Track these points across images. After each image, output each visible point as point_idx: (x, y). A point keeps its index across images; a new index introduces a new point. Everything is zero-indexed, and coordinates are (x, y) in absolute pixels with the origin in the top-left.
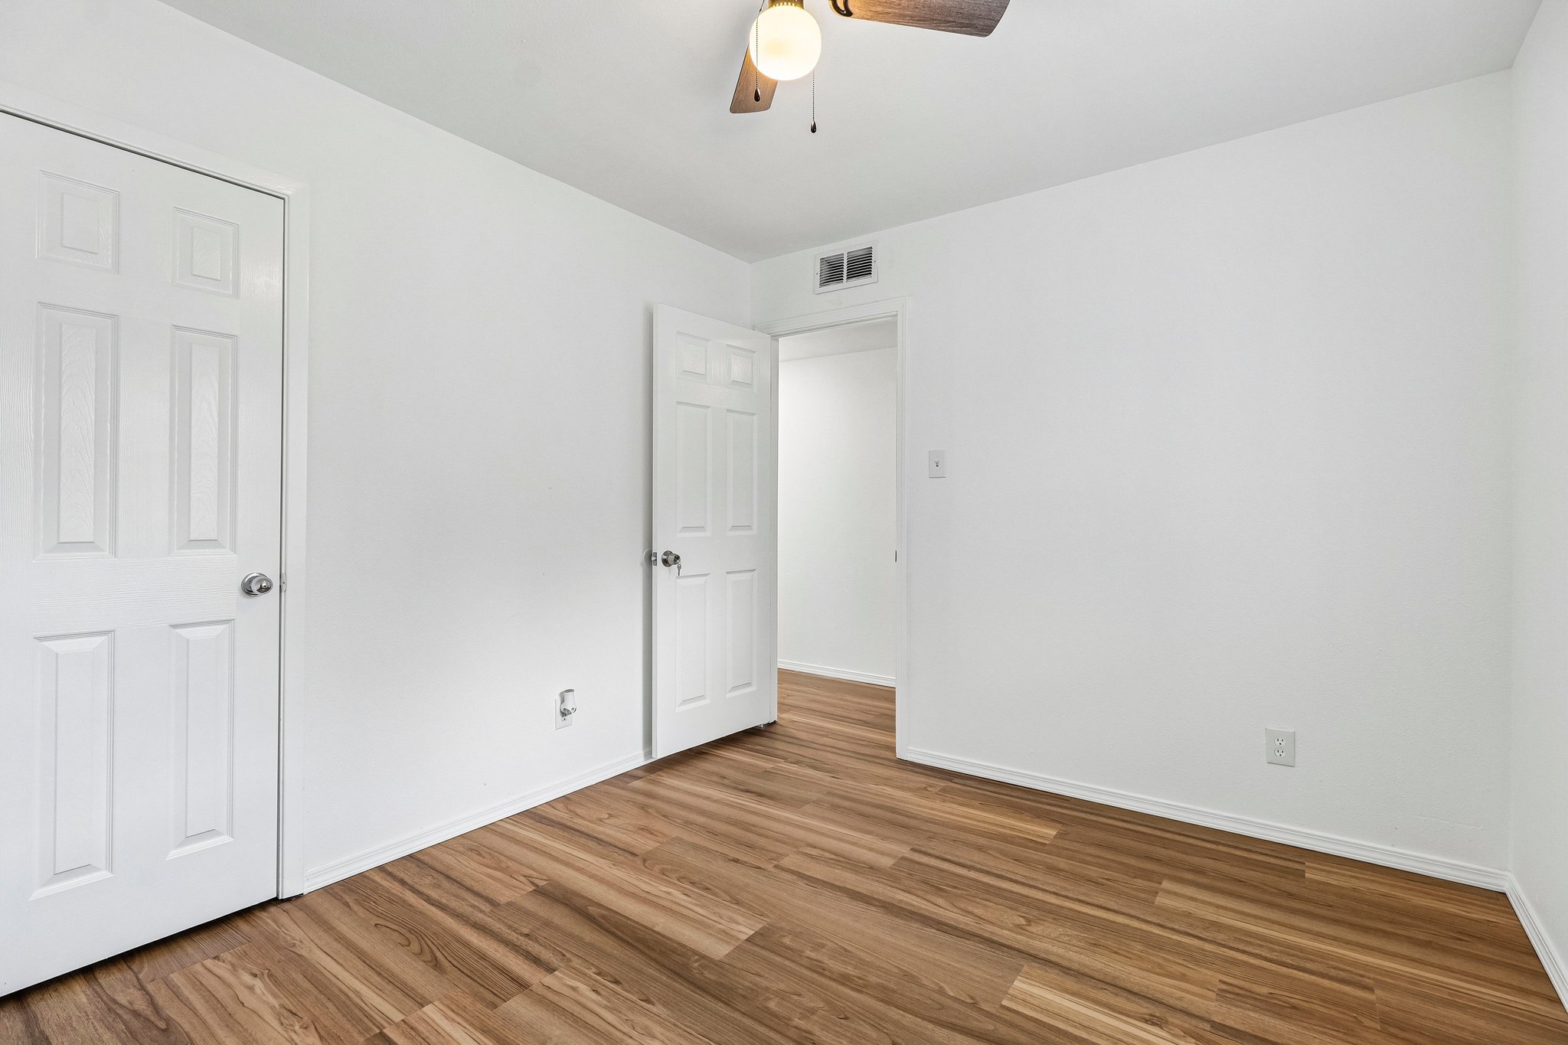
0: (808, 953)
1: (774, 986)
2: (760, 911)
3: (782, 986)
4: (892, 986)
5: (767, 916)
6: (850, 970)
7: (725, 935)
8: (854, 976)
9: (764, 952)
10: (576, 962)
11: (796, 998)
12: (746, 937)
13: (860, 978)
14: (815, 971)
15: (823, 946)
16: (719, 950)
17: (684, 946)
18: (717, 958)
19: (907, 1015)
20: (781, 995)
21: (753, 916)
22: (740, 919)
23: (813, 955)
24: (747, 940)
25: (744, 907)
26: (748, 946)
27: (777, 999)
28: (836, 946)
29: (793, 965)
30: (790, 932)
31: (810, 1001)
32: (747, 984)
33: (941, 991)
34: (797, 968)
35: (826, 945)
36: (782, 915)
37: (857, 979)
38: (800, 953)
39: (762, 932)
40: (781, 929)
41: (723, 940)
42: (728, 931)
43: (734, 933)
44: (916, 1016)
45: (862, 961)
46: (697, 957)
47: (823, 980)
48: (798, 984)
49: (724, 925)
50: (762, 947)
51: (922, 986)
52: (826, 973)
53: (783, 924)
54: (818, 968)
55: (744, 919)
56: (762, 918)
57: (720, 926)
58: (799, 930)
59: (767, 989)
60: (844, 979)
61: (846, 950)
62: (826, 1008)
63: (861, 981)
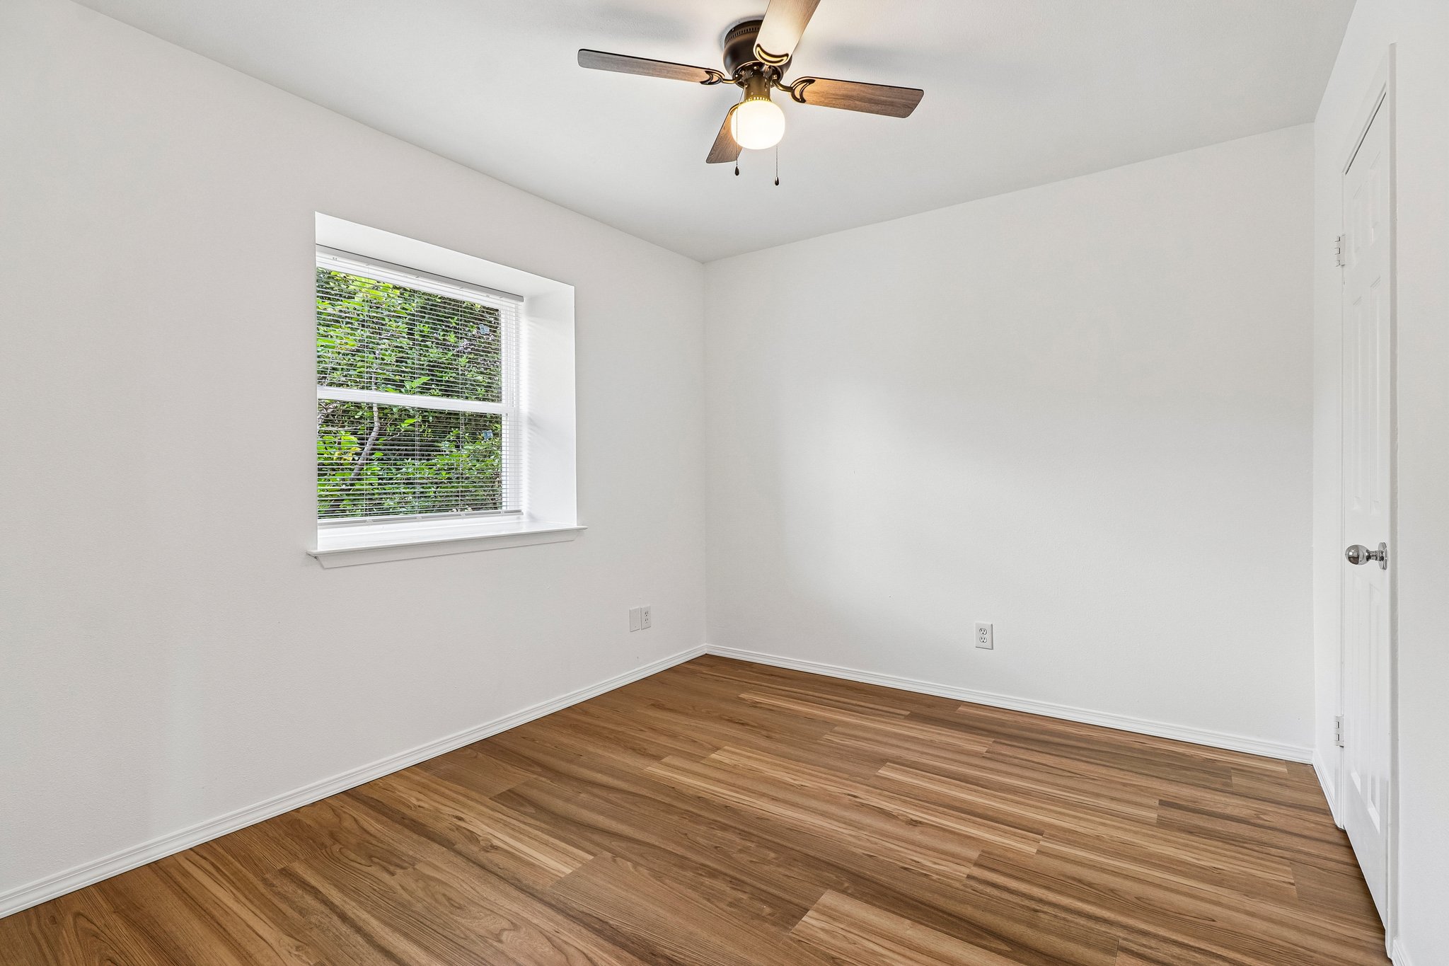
0: (744, 897)
1: (773, 868)
2: (803, 947)
3: (766, 868)
4: (675, 869)
5: (792, 939)
6: (707, 881)
7: (831, 915)
8: (704, 876)
9: (787, 897)
10: (957, 885)
11: (754, 860)
12: (810, 913)
13: (701, 875)
14: (739, 880)
15: (731, 905)
16: (829, 898)
17: (867, 902)
18: (829, 891)
19: (671, 850)
20: (765, 861)
21: (808, 940)
22: (822, 935)
23: (741, 895)
24: (808, 910)
25: (824, 954)
26: (804, 903)
27: (769, 858)
28: (717, 904)
29: (759, 885)
30: (764, 919)
31: (744, 858)
32: (796, 869)
33: (636, 864)
34: (755, 883)
35: (728, 905)
36: (775, 941)
37: (703, 874)
38: (753, 897)
39: (795, 920)
40: (774, 924)
41: (832, 909)
42: (831, 921)
43: (824, 918)
44: (664, 849)
45: (694, 888)
46: (849, 891)
47: (731, 873)
48: (754, 870)
49: (837, 927)
50: (790, 902)
51: (650, 869)
52: (729, 879)
53: (773, 929)
54: (736, 883)
55: (818, 935)
56: (798, 937)
57: (842, 926)
58: (756, 922)
59: (779, 866)
60: (713, 874)
61: (708, 900)
62: (730, 853)
63: (700, 872)
